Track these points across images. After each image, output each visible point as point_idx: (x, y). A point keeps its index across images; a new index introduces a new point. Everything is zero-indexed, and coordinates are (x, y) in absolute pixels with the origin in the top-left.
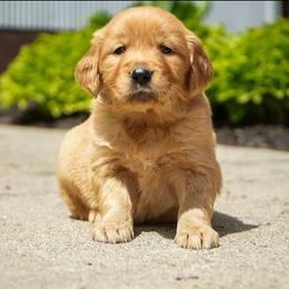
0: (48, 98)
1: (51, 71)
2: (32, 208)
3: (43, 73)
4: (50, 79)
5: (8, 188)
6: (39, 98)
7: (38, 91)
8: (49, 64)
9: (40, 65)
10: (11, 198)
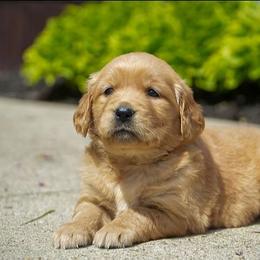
0: (76, 73)
1: (80, 45)
2: (68, 210)
3: (70, 47)
4: (78, 53)
5: (42, 185)
6: (67, 73)
7: (66, 65)
8: (76, 38)
9: (67, 39)
10: (46, 198)
